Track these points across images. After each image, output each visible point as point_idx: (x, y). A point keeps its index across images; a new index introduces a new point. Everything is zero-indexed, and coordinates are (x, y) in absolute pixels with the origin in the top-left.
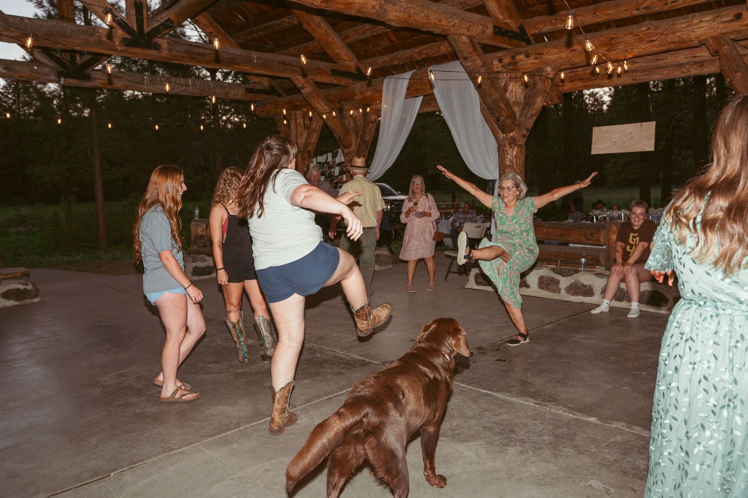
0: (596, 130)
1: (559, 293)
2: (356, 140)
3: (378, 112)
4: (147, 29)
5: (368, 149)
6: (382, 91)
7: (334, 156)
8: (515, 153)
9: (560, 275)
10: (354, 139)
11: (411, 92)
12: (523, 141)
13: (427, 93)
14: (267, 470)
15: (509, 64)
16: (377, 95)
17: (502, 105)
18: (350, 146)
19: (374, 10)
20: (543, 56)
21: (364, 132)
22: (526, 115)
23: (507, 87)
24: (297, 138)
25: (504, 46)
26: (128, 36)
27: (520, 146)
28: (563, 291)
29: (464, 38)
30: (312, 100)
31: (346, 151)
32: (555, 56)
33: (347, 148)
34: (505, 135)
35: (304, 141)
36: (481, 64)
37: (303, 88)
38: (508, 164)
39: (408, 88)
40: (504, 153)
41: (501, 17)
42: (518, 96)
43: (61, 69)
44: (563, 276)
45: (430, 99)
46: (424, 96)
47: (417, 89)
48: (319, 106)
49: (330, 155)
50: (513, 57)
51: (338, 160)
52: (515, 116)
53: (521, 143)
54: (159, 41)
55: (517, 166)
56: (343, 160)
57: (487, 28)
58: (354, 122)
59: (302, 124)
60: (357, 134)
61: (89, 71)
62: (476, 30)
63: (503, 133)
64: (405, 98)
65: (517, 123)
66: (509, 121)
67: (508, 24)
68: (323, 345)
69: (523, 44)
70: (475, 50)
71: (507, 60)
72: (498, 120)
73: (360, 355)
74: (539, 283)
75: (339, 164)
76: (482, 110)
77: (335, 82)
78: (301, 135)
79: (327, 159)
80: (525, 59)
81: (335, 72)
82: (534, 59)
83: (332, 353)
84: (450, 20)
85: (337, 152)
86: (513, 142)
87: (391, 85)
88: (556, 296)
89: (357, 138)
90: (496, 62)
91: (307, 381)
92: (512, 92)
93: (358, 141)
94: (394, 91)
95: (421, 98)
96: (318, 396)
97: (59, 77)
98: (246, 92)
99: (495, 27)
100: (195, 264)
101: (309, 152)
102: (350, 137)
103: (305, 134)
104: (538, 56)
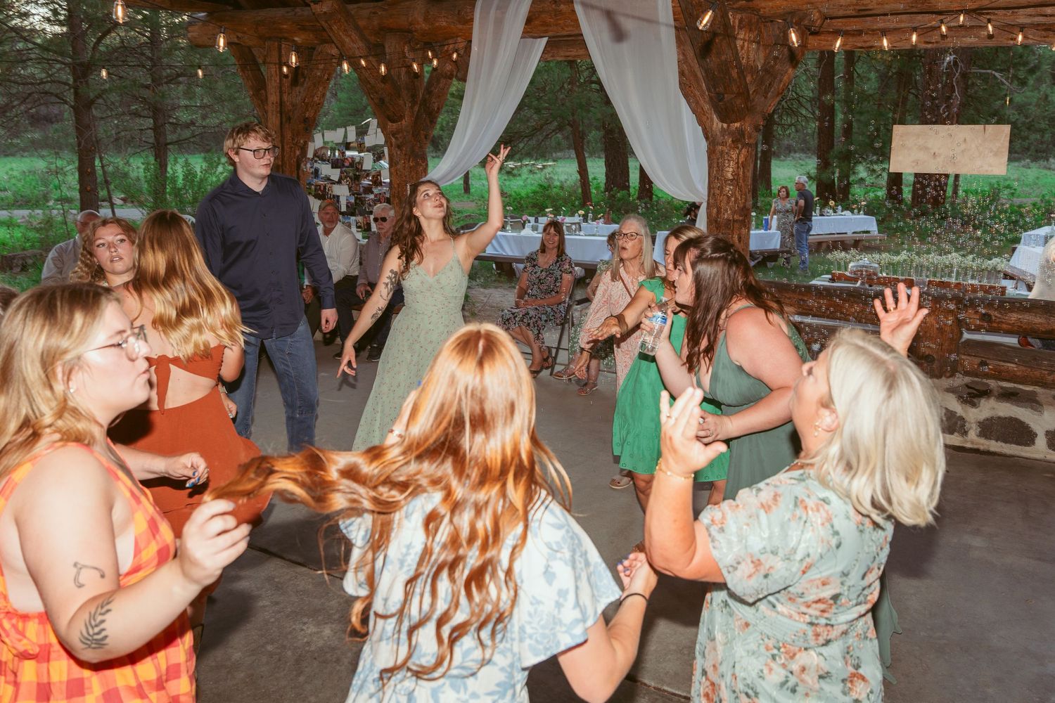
0: (898, 130)
2: (412, 108)
6: (472, 20)
7: (362, 132)
8: (742, 159)
10: (409, 105)
12: (755, 137)
16: (460, 26)
18: (401, 118)
22: (766, 92)
24: (281, 91)
31: (389, 124)
33: (393, 121)
34: (725, 126)
35: (295, 101)
38: (731, 177)
39: (529, 21)
47: (545, 24)
49: (352, 130)
51: (369, 141)
52: (748, 92)
60: (414, 96)
63: (722, 121)
64: (522, 38)
65: (749, 106)
66: (740, 101)
72: (722, 97)
75: (370, 149)
78: (291, 87)
79: (345, 136)
85: (368, 126)
86: (739, 138)
87: (493, 12)
89: (414, 102)
93: (416, 108)
94: (499, 23)
95: (545, 40)
102: (402, 102)
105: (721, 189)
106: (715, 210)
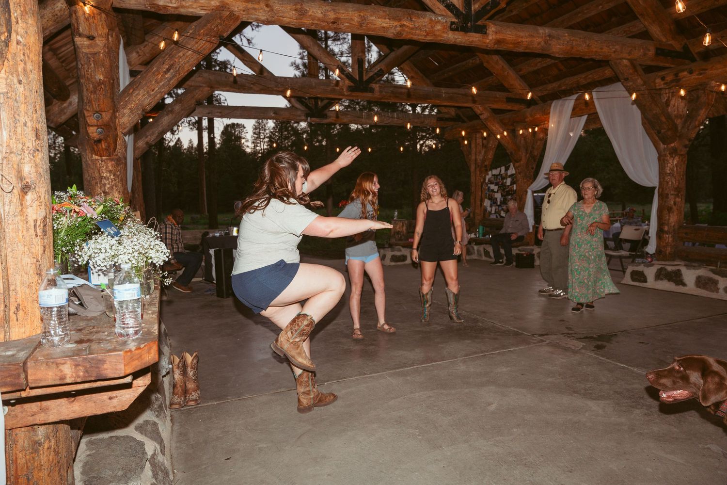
1: (717, 292)
2: (526, 155)
3: (545, 131)
4: (365, 78)
5: (536, 163)
6: (550, 113)
7: (507, 169)
8: (675, 162)
9: (719, 275)
10: (524, 154)
11: (576, 112)
12: (684, 151)
13: (591, 112)
14: (430, 396)
15: (672, 81)
16: (544, 117)
17: (663, 119)
18: (520, 160)
19: (540, 46)
20: (707, 71)
21: (533, 148)
22: (689, 127)
23: (670, 102)
24: (476, 154)
25: (667, 65)
26: (352, 84)
27: (682, 155)
28: (721, 291)
29: (625, 62)
30: (489, 124)
31: (517, 164)
32: (720, 70)
33: (517, 162)
34: (665, 146)
35: (481, 158)
36: (642, 83)
37: (481, 114)
38: (669, 172)
39: (574, 109)
40: (664, 161)
41: (664, 40)
42: (680, 110)
43: (309, 112)
44: (723, 277)
45: (594, 117)
46: (589, 115)
47: (581, 109)
48: (494, 128)
49: (503, 168)
50: (676, 75)
51: (509, 173)
52: (676, 128)
53: (682, 153)
54: (373, 85)
55: (677, 173)
56: (514, 172)
57: (649, 50)
58: (525, 140)
59: (481, 144)
60: (527, 150)
61: (326, 112)
62: (637, 54)
63: (664, 144)
64: (571, 118)
65: (678, 134)
66: (669, 133)
67: (671, 45)
68: (484, 317)
69: (687, 61)
70: (636, 71)
71: (669, 78)
72: (659, 132)
73: (514, 327)
74: (696, 282)
75: (510, 176)
76: (643, 124)
77: (509, 108)
78: (480, 152)
79: (500, 171)
80: (689, 75)
81: (509, 100)
82: (698, 75)
83: (491, 324)
84: (611, 47)
85: (509, 166)
86: (674, 152)
87: (558, 107)
88: (714, 295)
89: (527, 153)
90: (658, 81)
91: (469, 341)
92: (674, 106)
93: (528, 155)
94: (561, 112)
95: (585, 118)
96: (475, 353)
97: (307, 117)
98: (437, 120)
99: (657, 49)
100: (393, 253)
101: (486, 166)
102: (520, 153)
103: (483, 152)
104: (702, 72)
105: (664, 178)
106: (661, 190)
